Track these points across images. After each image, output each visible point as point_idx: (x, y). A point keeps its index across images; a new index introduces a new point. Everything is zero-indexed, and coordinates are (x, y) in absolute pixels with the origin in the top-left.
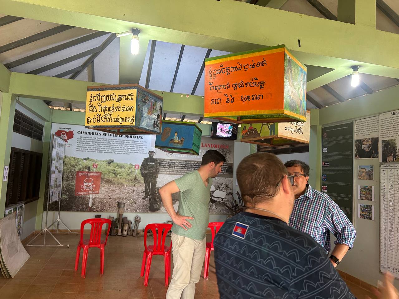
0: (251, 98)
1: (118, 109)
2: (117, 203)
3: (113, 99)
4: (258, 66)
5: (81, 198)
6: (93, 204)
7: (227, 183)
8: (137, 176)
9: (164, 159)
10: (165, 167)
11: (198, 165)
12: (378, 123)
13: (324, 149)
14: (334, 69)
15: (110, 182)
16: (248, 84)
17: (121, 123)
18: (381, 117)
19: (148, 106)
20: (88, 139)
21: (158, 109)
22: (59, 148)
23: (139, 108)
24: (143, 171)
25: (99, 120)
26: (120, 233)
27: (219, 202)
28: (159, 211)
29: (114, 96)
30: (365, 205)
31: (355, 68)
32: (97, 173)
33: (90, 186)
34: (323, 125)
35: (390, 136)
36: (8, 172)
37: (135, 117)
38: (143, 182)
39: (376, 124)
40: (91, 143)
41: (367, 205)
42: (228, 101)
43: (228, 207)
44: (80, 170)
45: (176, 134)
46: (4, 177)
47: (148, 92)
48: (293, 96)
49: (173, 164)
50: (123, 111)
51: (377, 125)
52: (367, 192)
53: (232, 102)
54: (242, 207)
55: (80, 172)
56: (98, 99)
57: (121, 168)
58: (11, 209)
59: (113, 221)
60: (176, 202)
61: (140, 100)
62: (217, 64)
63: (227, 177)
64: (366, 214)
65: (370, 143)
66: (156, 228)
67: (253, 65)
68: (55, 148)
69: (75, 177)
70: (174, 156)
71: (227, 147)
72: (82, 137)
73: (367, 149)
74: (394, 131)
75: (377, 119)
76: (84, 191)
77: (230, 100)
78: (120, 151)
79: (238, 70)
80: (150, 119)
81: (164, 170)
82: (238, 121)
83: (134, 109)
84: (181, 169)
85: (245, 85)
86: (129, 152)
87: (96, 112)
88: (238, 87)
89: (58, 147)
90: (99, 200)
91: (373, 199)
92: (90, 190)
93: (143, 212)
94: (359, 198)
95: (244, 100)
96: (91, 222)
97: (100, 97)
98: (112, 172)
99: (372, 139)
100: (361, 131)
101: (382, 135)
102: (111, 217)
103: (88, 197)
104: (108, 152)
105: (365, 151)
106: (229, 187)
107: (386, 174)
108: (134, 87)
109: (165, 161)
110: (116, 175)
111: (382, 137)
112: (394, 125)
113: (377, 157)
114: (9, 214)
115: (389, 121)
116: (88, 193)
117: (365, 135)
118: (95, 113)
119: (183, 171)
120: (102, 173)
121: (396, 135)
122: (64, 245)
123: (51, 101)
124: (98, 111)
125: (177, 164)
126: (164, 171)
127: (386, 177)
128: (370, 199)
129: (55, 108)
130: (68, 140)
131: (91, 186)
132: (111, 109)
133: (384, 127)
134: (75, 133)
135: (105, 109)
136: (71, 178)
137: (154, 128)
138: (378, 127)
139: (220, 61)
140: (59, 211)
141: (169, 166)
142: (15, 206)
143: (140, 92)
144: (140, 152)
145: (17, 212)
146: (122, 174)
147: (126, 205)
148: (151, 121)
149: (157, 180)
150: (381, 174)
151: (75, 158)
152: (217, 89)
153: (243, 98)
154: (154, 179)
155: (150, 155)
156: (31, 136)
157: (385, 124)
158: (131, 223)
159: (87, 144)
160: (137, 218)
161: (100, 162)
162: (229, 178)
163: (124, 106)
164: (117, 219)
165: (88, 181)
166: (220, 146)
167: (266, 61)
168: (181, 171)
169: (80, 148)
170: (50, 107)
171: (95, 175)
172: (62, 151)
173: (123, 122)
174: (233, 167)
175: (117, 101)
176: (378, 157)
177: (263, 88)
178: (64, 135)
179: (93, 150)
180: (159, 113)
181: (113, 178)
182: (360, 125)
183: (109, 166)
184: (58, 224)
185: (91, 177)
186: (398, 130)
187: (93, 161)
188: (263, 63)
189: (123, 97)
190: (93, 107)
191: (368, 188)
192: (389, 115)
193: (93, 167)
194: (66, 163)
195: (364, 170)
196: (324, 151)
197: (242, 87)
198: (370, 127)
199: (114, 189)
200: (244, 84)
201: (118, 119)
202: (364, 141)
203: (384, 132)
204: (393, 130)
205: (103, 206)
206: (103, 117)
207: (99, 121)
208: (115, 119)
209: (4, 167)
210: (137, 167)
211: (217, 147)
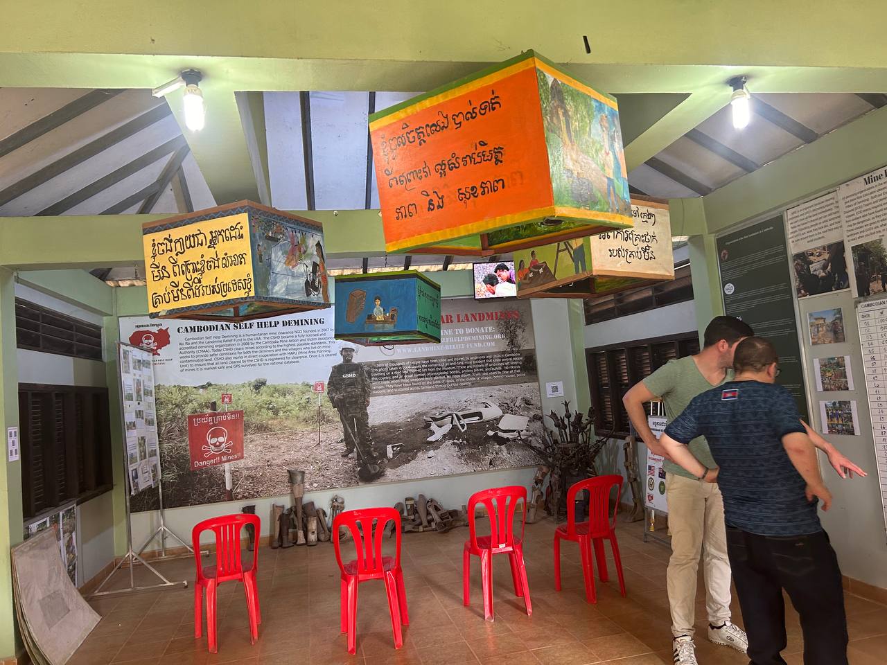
0: (480, 191)
1: (213, 265)
2: (287, 474)
3: (200, 242)
4: (483, 112)
5: (206, 473)
6: (234, 484)
7: (528, 396)
8: (323, 409)
9: (377, 362)
10: (381, 378)
11: (454, 364)
12: (838, 207)
13: (726, 287)
14: (689, 95)
15: (264, 430)
16: (468, 159)
17: (224, 294)
18: (844, 191)
19: (283, 247)
20: (202, 341)
21: (312, 249)
22: (140, 370)
23: (261, 256)
24: (333, 395)
25: (176, 295)
26: (301, 540)
27: (514, 440)
28: (383, 478)
29: (201, 237)
30: (834, 404)
31: (736, 82)
32: (232, 413)
33: (221, 443)
34: (717, 232)
35: (869, 232)
36: (17, 440)
37: (252, 276)
38: (338, 419)
39: (834, 211)
40: (210, 349)
41: (839, 402)
42: (432, 207)
43: (533, 448)
44: (196, 411)
45: (378, 302)
46: (9, 453)
47: (279, 216)
48: (580, 171)
49: (398, 370)
50: (226, 265)
51: (835, 213)
52: (834, 372)
53: (439, 207)
54: (566, 445)
55: (196, 417)
56: (169, 248)
57: (284, 395)
58: (44, 520)
59: (283, 514)
60: (416, 453)
61: (260, 237)
62: (395, 123)
63: (525, 382)
64: (841, 422)
65: (827, 258)
66: (358, 521)
67: (471, 111)
68: (127, 372)
69: (185, 429)
70: (399, 351)
71: (516, 314)
72: (188, 339)
73: (822, 271)
74: (876, 220)
75: (834, 199)
76: (209, 459)
77: (436, 205)
78: (276, 359)
79: (442, 129)
80: (293, 276)
81: (380, 387)
82: (483, 249)
83: (249, 258)
84: (419, 377)
85: (461, 163)
86: (297, 358)
87: (169, 277)
88: (447, 170)
89: (135, 368)
90: (245, 473)
91: (851, 386)
92: (224, 454)
93: (348, 486)
94: (820, 388)
95: (464, 199)
96: (214, 525)
97: (173, 244)
98: (266, 406)
99: (830, 246)
100: (803, 231)
101: (849, 233)
102: (277, 507)
103: (221, 469)
104: (252, 363)
105: (818, 276)
106: (532, 403)
107: (872, 323)
108: (242, 208)
109: (379, 366)
110: (276, 412)
111: (850, 238)
112: (874, 205)
113: (846, 286)
114: (39, 531)
115: (861, 200)
116: (221, 461)
117: (812, 241)
118: (166, 282)
119: (424, 383)
120: (244, 411)
121: (881, 229)
122: (176, 583)
123: (109, 270)
124: (172, 275)
125: (408, 368)
126: (381, 389)
127: (872, 330)
128: (844, 386)
129: (121, 284)
130: (159, 351)
131: (224, 445)
132: (199, 266)
133: (852, 215)
134: (172, 333)
135: (187, 268)
136: (178, 433)
137: (308, 295)
138: (839, 217)
139: (401, 114)
140: (161, 507)
141: (391, 375)
142: (53, 512)
143: (257, 217)
144: (323, 353)
145: (61, 524)
146: (289, 408)
147: (307, 476)
148: (296, 281)
149: (369, 409)
150: (861, 324)
151: (181, 388)
152: (405, 183)
153: (462, 194)
154: (361, 409)
155: (345, 357)
156: (73, 353)
157: (854, 207)
158: (324, 513)
159: (202, 354)
160: (336, 501)
161: (237, 388)
162: (529, 384)
163: (226, 254)
164: (291, 509)
165: (216, 434)
166: (499, 315)
167: (498, 97)
168: (420, 384)
169: (189, 364)
170: (111, 284)
171: (229, 418)
172: (150, 377)
173: (228, 292)
174: (536, 358)
175: (209, 247)
176: (848, 287)
177: (501, 162)
178: (150, 341)
179: (216, 364)
180: (318, 260)
181: (269, 420)
182: (799, 219)
183: (257, 393)
184: (164, 538)
185: (221, 423)
186: (885, 217)
187: (220, 389)
188: (493, 104)
189: (221, 234)
190: (160, 269)
191: (835, 361)
192: (859, 184)
193: (223, 401)
194: (162, 400)
195: (821, 322)
196: (727, 292)
197: (456, 168)
198: (822, 220)
199: (275, 442)
200: (460, 161)
201: (216, 287)
202: (812, 254)
203: (854, 227)
204: (873, 218)
205: (256, 484)
206: (184, 288)
207: (177, 299)
208: (212, 288)
209: (6, 432)
210: (319, 388)
211: (492, 319)
